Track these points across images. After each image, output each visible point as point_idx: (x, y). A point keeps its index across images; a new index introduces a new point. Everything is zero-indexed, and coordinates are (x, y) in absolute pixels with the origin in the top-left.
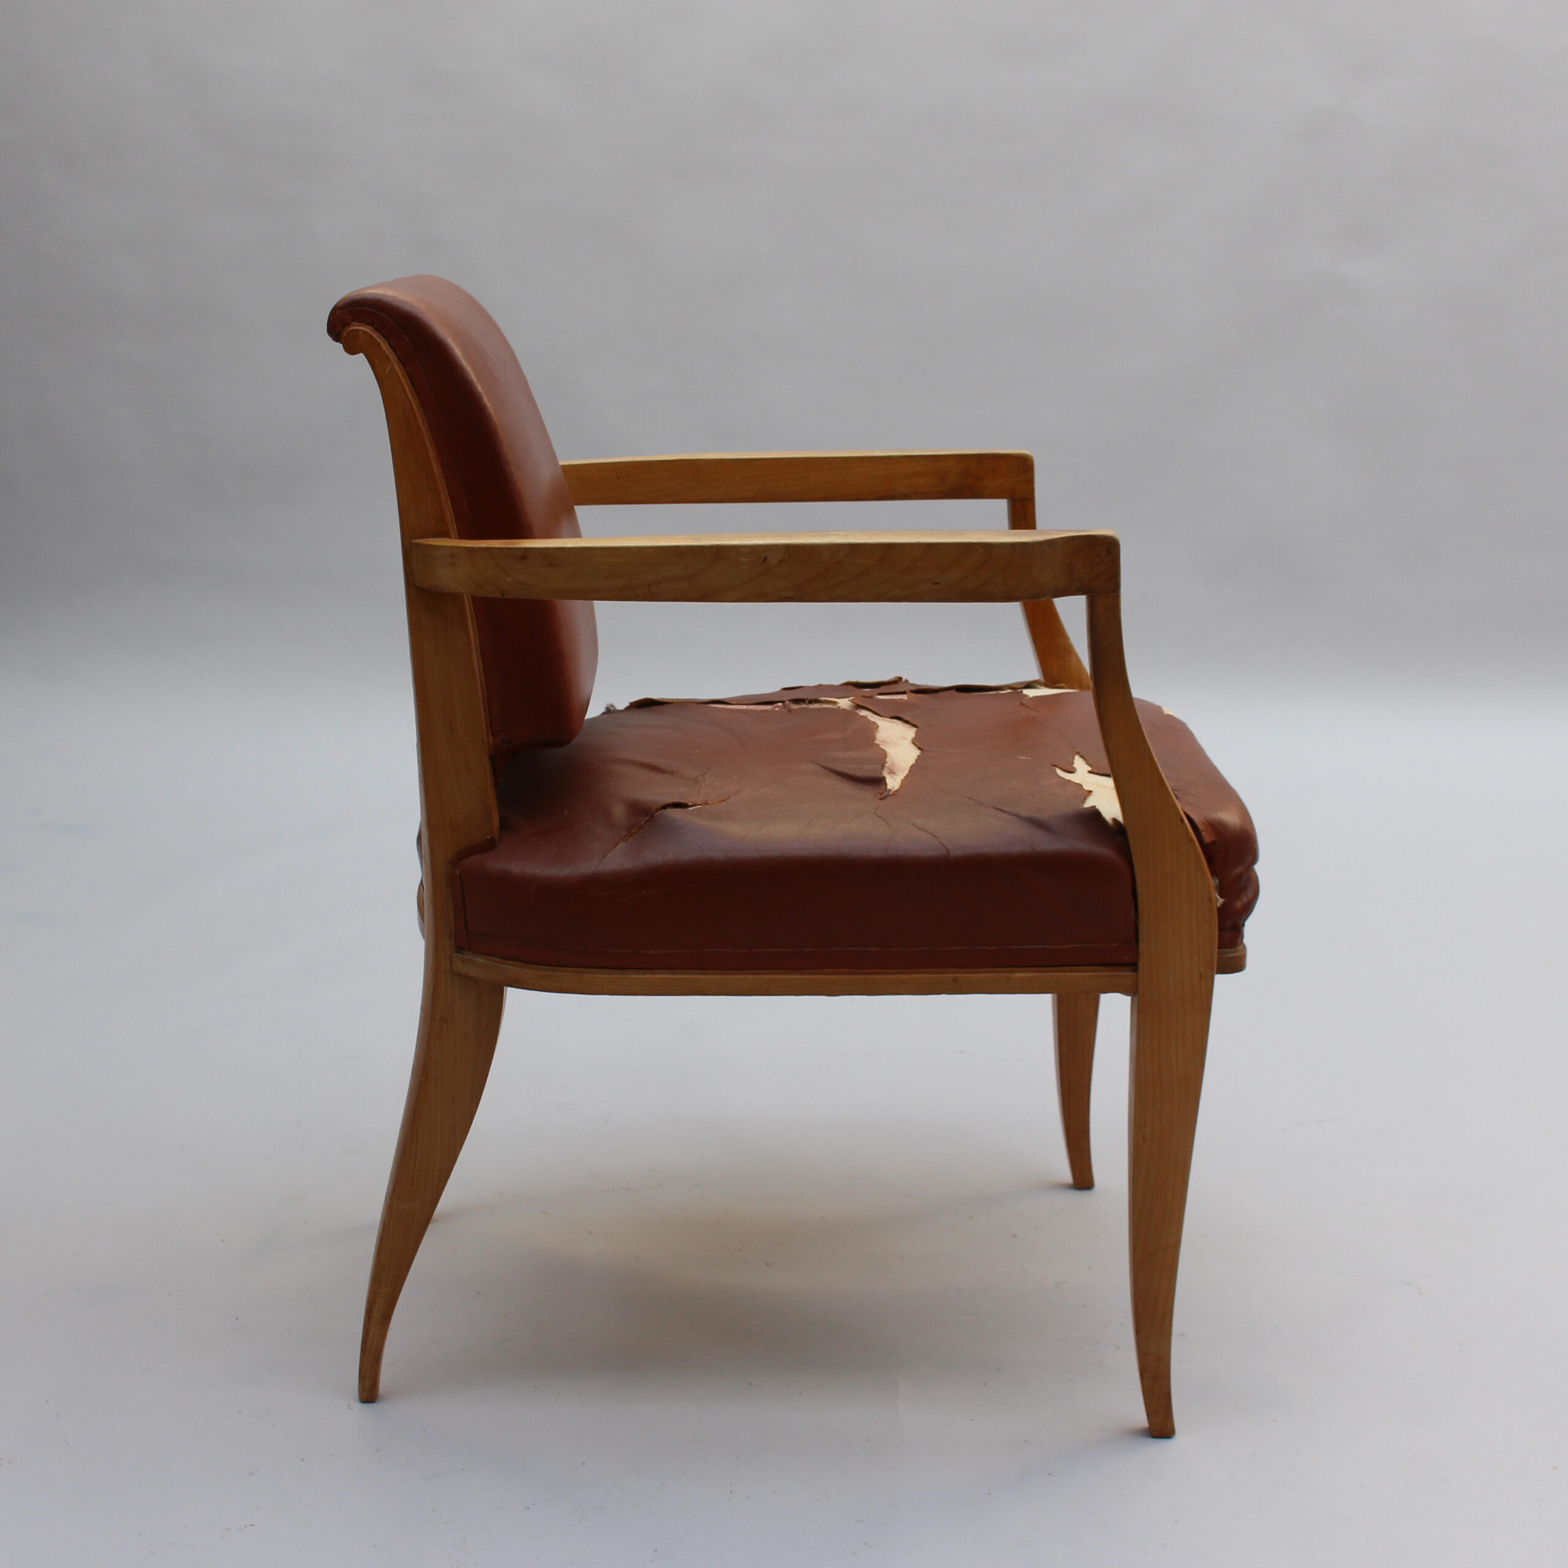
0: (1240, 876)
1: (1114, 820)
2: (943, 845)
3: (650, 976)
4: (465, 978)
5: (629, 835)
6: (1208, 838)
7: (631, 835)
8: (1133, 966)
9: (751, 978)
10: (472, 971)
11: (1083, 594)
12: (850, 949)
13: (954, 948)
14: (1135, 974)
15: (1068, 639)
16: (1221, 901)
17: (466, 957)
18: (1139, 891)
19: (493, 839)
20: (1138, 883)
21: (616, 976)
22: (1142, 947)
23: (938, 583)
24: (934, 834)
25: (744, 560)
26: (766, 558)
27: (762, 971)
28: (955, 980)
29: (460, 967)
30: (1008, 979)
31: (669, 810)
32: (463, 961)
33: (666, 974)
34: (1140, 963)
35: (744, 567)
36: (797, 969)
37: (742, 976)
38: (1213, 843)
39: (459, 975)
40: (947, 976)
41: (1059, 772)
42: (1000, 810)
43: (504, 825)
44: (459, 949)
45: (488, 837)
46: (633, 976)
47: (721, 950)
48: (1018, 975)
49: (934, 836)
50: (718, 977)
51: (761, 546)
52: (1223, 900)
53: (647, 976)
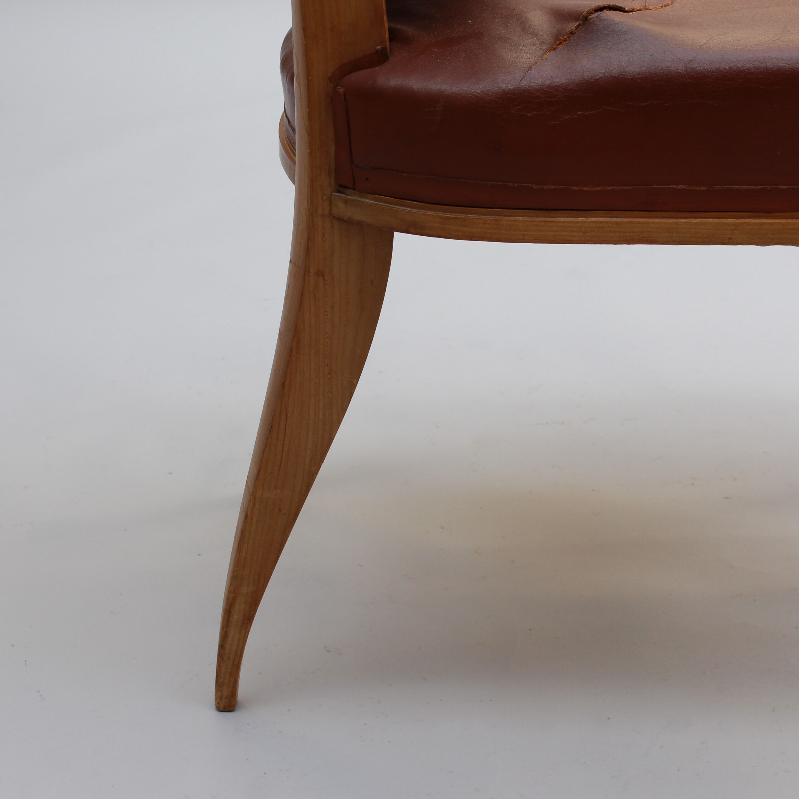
3: (584, 219)
4: (348, 222)
5: (558, 42)
7: (561, 43)
10: (357, 215)
17: (349, 197)
19: (384, 49)
21: (540, 219)
27: (723, 214)
29: (341, 209)
31: (605, 11)
32: (346, 202)
33: (602, 217)
36: (769, 212)
37: (698, 220)
39: (340, 219)
43: (394, 36)
44: (341, 188)
45: (379, 47)
46: (562, 219)
47: (674, 186)
50: (669, 220)
53: (580, 219)
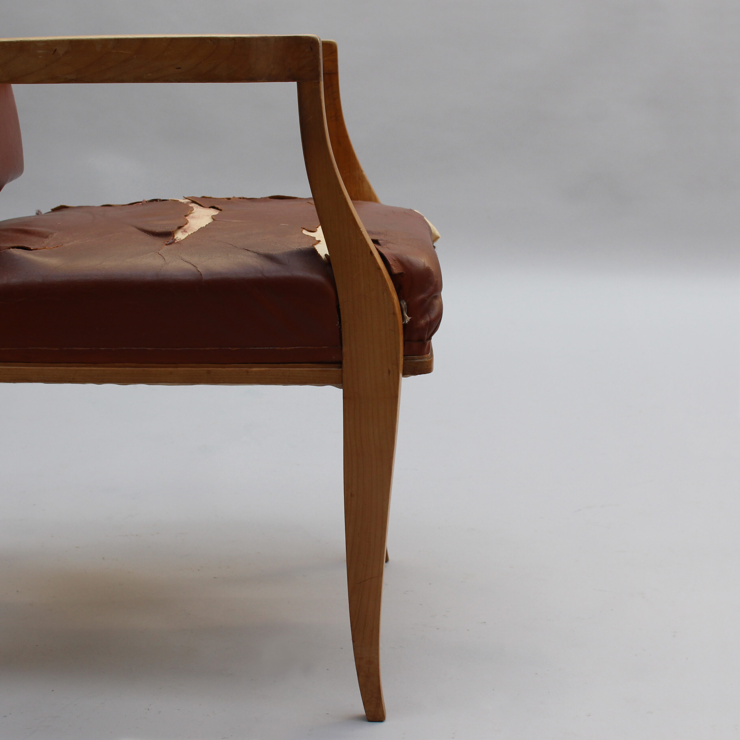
0: (424, 301)
1: (326, 255)
2: (199, 271)
6: (396, 270)
8: (339, 363)
9: (61, 369)
11: (293, 80)
12: (133, 348)
13: (208, 349)
14: (341, 369)
15: (362, 171)
16: (408, 319)
18: (341, 307)
20: (341, 301)
22: (345, 349)
23: (180, 68)
24: (195, 265)
25: (40, 52)
26: (56, 50)
28: (209, 372)
30: (247, 372)
34: (344, 361)
35: (40, 57)
37: (54, 368)
38: (400, 274)
40: (202, 370)
41: (305, 232)
42: (247, 250)
47: (40, 348)
48: (254, 369)
49: (194, 266)
51: (52, 41)
52: (410, 318)
